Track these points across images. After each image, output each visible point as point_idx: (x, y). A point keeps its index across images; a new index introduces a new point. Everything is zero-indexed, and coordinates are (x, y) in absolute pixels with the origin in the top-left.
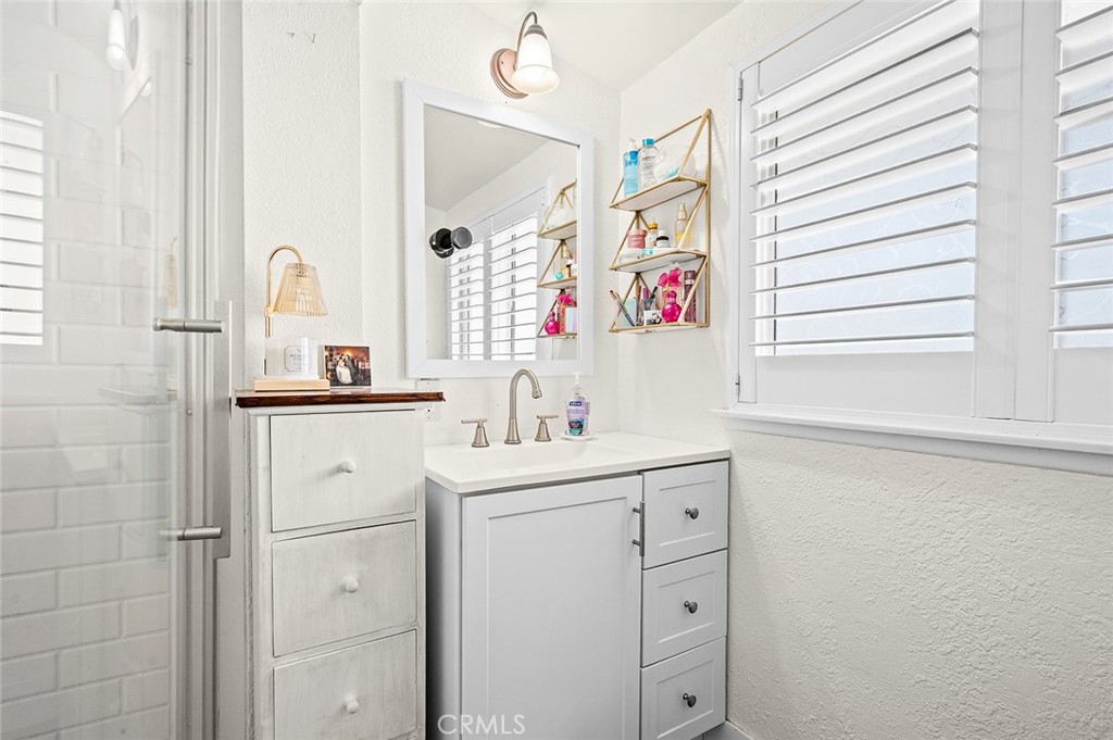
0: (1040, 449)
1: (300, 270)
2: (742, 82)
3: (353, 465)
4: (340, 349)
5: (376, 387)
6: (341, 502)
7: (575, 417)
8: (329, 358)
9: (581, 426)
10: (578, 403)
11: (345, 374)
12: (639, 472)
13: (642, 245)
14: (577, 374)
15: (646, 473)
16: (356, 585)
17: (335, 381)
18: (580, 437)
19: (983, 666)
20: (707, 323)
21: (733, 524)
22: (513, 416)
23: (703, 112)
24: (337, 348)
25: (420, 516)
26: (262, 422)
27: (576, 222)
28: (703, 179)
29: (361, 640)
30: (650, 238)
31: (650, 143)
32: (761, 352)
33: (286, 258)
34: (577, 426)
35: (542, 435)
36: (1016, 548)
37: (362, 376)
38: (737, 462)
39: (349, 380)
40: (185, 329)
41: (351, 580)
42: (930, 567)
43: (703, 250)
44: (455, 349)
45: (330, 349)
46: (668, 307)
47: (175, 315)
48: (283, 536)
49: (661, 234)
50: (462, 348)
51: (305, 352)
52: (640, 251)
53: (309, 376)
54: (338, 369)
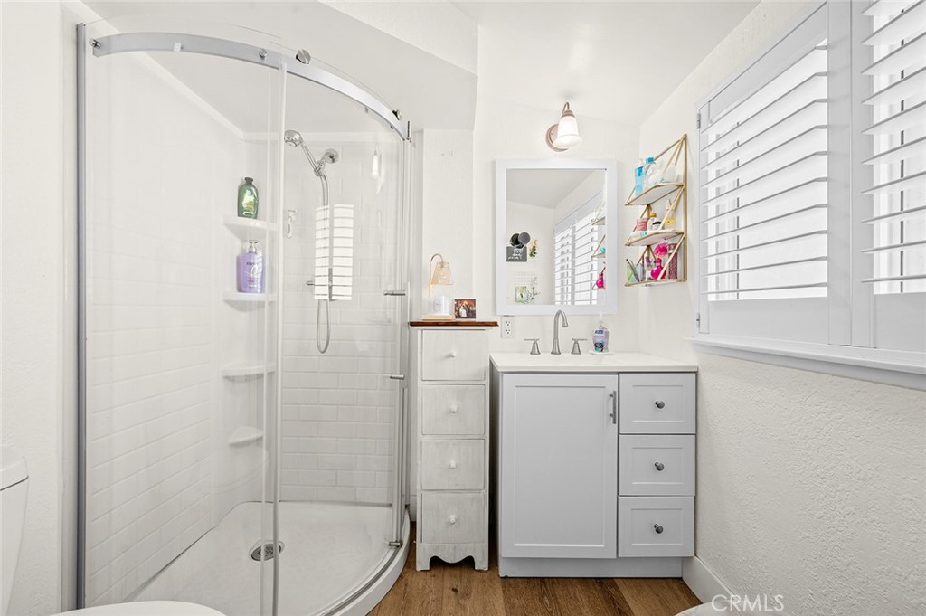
0: (870, 368)
1: (442, 264)
2: (699, 115)
3: (455, 354)
4: (462, 300)
5: (478, 319)
6: (451, 371)
7: (599, 340)
8: (457, 305)
9: (602, 346)
10: (601, 332)
11: (463, 313)
12: (618, 373)
13: (645, 228)
14: (601, 313)
15: (621, 375)
16: (455, 410)
17: (458, 316)
18: (601, 353)
19: (842, 529)
20: (685, 278)
21: (699, 418)
22: (556, 338)
23: (680, 137)
24: (461, 300)
25: (487, 382)
26: (419, 332)
27: (604, 218)
28: (681, 182)
29: (459, 437)
30: (650, 223)
31: (651, 160)
32: (712, 298)
33: (437, 259)
34: (600, 346)
35: (576, 350)
36: (860, 441)
37: (471, 314)
38: (701, 374)
39: (465, 316)
40: (393, 294)
41: (454, 408)
42: (809, 453)
43: (682, 229)
44: (558, 298)
45: (457, 300)
46: (655, 268)
47: (391, 289)
48: (427, 382)
49: (656, 220)
50: (562, 297)
51: (443, 302)
52: (643, 232)
53: (446, 313)
54: (461, 310)
